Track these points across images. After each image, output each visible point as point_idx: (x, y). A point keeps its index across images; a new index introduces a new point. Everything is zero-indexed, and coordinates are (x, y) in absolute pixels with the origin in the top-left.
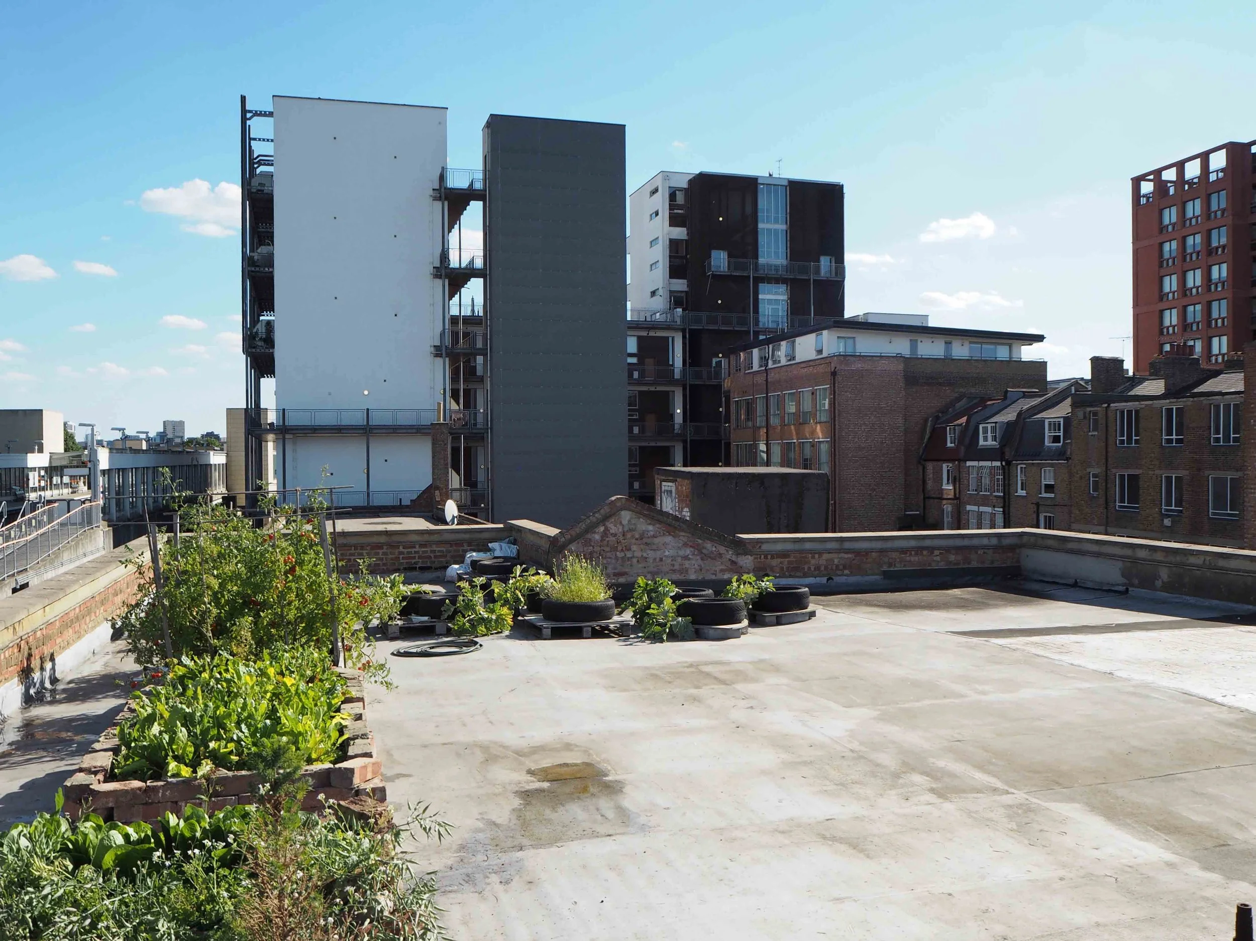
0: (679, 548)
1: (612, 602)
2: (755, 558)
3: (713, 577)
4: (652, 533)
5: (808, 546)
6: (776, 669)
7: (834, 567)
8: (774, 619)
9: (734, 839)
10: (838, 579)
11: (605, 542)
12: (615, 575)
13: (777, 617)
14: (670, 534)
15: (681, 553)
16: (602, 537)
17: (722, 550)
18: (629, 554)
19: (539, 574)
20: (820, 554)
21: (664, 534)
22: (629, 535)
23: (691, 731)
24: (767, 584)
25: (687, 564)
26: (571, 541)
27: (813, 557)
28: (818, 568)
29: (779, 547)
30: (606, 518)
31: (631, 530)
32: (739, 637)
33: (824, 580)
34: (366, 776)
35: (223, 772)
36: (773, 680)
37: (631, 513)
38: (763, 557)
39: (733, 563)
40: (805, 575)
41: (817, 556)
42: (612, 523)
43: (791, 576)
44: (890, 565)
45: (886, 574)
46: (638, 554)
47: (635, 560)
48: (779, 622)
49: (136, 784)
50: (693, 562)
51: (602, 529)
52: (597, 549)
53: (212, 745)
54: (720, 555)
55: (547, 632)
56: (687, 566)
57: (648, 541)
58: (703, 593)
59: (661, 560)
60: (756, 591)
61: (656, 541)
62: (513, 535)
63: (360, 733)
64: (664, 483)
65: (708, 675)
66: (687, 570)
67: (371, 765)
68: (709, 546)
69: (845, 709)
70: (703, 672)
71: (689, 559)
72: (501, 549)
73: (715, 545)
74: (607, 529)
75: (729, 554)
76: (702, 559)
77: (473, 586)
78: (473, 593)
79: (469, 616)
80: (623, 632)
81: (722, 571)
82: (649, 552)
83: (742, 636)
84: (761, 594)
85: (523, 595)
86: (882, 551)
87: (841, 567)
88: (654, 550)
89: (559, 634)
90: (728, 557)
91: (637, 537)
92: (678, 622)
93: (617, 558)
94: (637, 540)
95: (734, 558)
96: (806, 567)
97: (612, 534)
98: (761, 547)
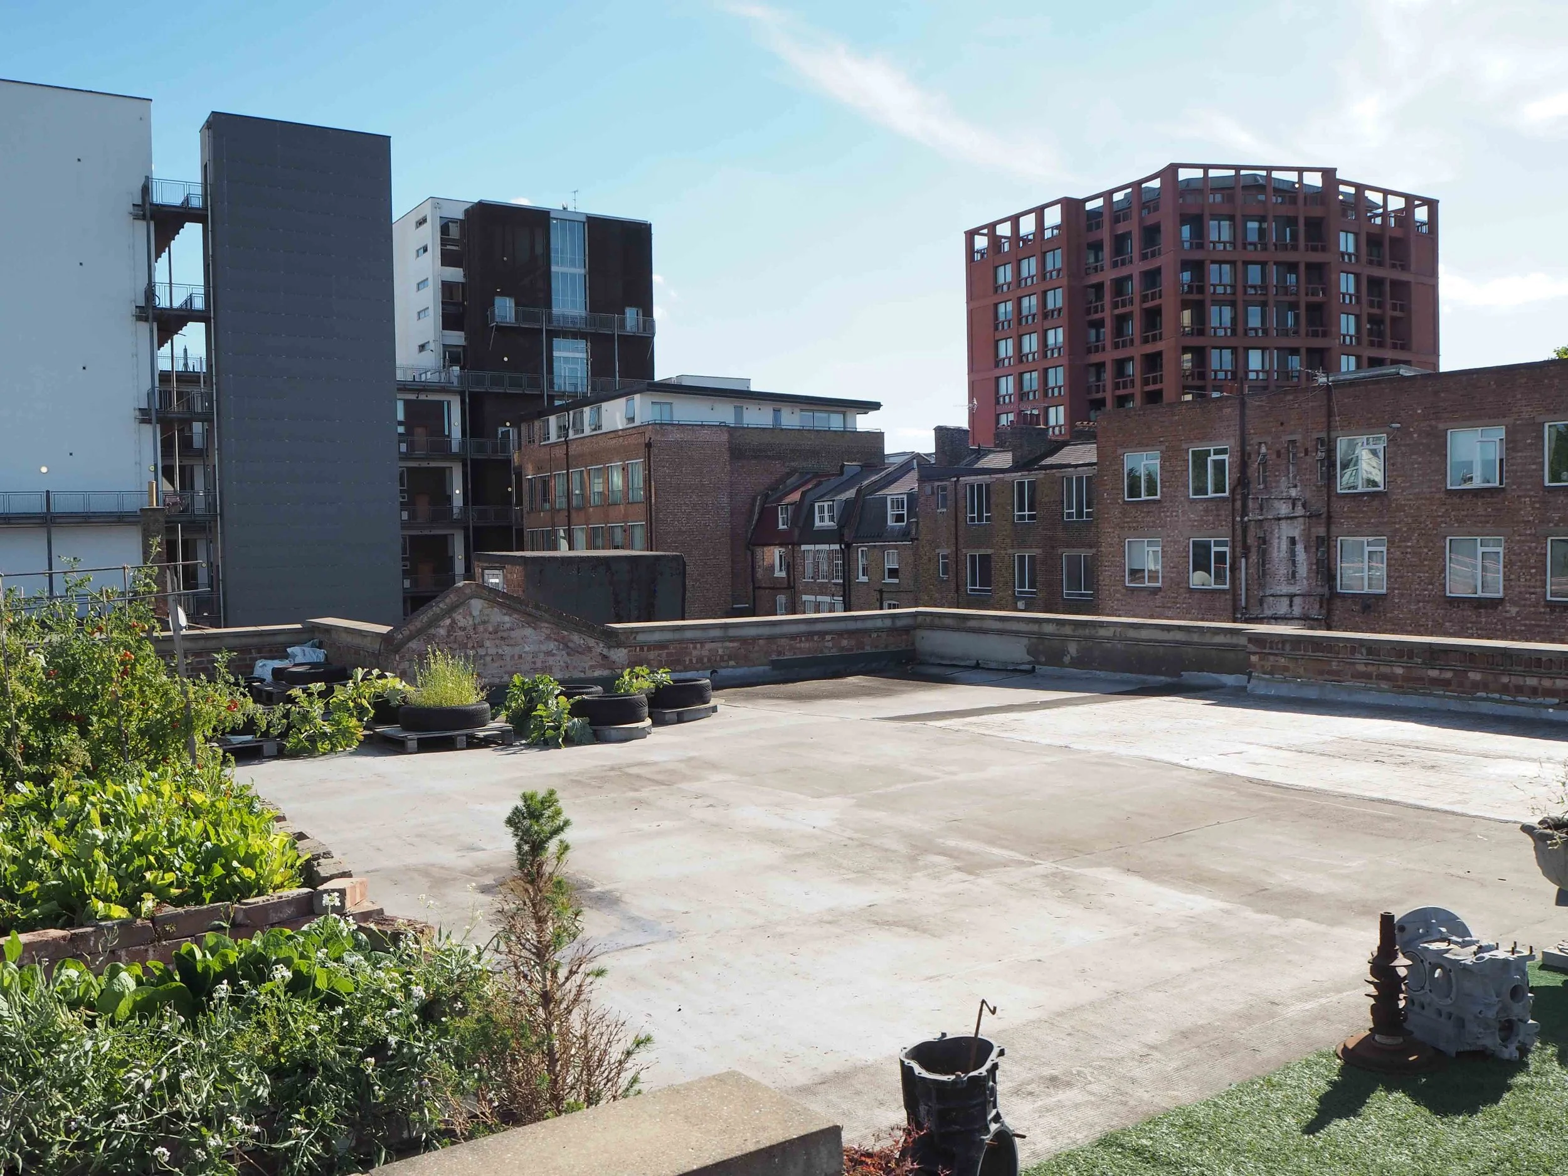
0: (541, 642)
1: (487, 705)
2: (629, 651)
4: (508, 626)
5: (689, 634)
6: (714, 766)
7: (718, 658)
8: (674, 716)
9: (782, 935)
10: (724, 672)
11: (452, 638)
13: (679, 714)
14: (530, 626)
15: (544, 648)
16: (449, 632)
17: (591, 642)
18: (482, 652)
19: (386, 677)
20: (702, 643)
22: (481, 629)
23: (660, 834)
24: (664, 676)
25: (551, 661)
26: (410, 638)
27: (695, 648)
28: (700, 659)
29: (657, 637)
30: (453, 608)
31: (484, 622)
32: (645, 737)
34: (355, 900)
35: (169, 909)
36: (717, 777)
37: (482, 601)
38: (638, 649)
39: (605, 657)
40: (687, 669)
41: (698, 646)
42: (459, 614)
44: (779, 653)
45: (775, 664)
46: (492, 651)
47: (489, 659)
48: (680, 720)
49: (54, 933)
50: (558, 658)
51: (448, 622)
52: (443, 646)
54: (590, 649)
55: (412, 744)
56: (551, 663)
57: (505, 634)
58: (593, 690)
59: (520, 657)
60: (652, 685)
61: (513, 634)
63: (321, 851)
64: (486, 572)
65: (638, 777)
67: (358, 885)
68: (577, 639)
69: (816, 800)
70: (630, 775)
71: (553, 655)
72: (303, 655)
73: (583, 636)
74: (454, 622)
75: (600, 648)
76: (568, 654)
77: (310, 695)
78: (311, 703)
79: (306, 731)
80: (501, 741)
81: (591, 667)
82: (505, 648)
83: (648, 736)
84: (657, 687)
85: (369, 704)
86: (771, 638)
87: (726, 658)
88: (512, 645)
89: (427, 746)
90: (599, 650)
91: (491, 629)
92: (574, 724)
93: (467, 657)
94: (490, 633)
95: (605, 651)
96: (687, 659)
97: (460, 628)
98: (635, 638)
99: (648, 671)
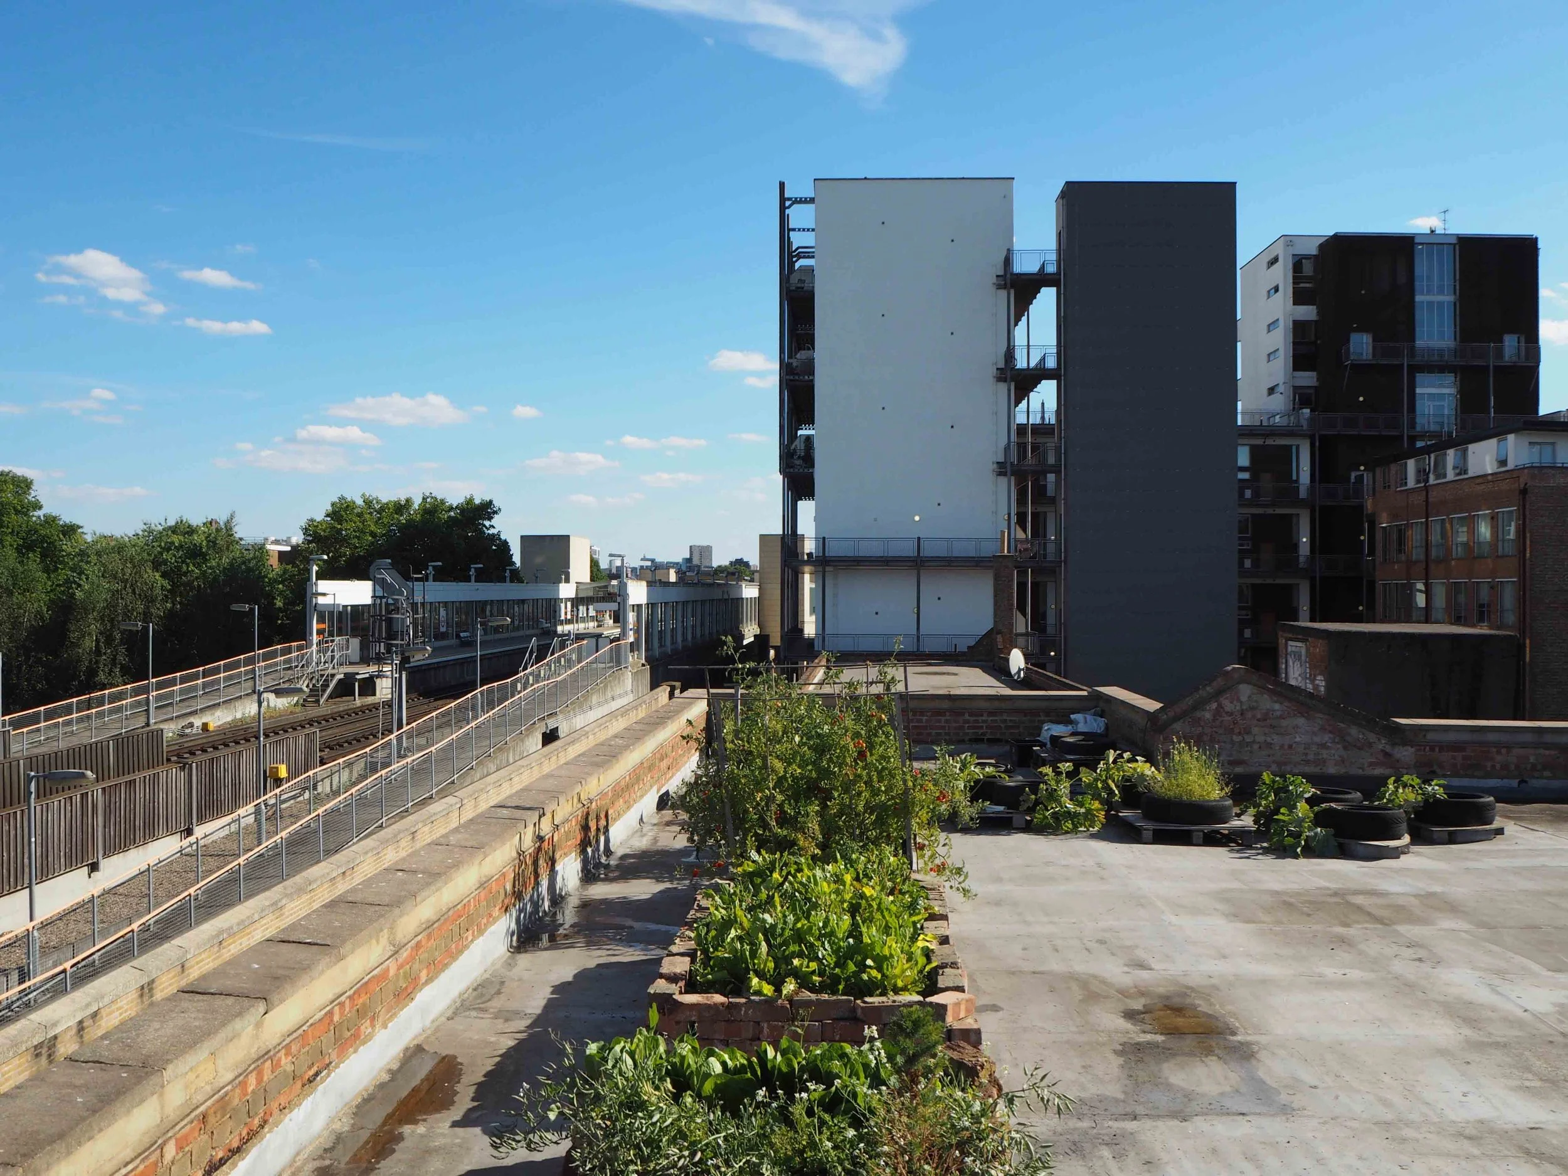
0: (1314, 734)
1: (1229, 802)
2: (1417, 750)
3: (1360, 772)
4: (1278, 713)
5: (1491, 737)
6: (1453, 908)
7: (1529, 766)
8: (1446, 836)
9: (1404, 1140)
10: (1536, 783)
11: (1218, 723)
12: (1231, 763)
13: (1450, 833)
14: (1302, 715)
15: (1317, 739)
16: (1214, 715)
17: (1372, 737)
18: (1248, 739)
19: (1137, 761)
20: (1509, 747)
21: (1295, 715)
22: (1249, 715)
23: (1343, 985)
24: (1436, 789)
25: (1324, 753)
26: (1176, 719)
27: (1499, 752)
28: (1505, 767)
29: (1452, 737)
30: (1220, 693)
31: (1252, 708)
32: (1399, 858)
33: (1514, 783)
34: (959, 1014)
35: (807, 995)
36: (1448, 923)
37: (1250, 687)
38: (1428, 748)
39: (1387, 755)
40: (1488, 776)
41: (1504, 751)
42: (1227, 698)
43: (1466, 776)
46: (1260, 739)
47: (1256, 746)
48: (1452, 839)
49: (718, 998)
50: (1333, 752)
51: (1214, 705)
52: (1208, 730)
53: (796, 962)
54: (1370, 745)
55: (1148, 835)
56: (1325, 755)
57: (1275, 723)
58: (1349, 796)
59: (1290, 747)
60: (1419, 798)
61: (1284, 723)
62: (1100, 705)
63: (949, 961)
64: (1290, 643)
65: (1359, 908)
66: (1324, 761)
67: (964, 1002)
68: (1354, 731)
69: (1550, 973)
70: (1353, 905)
71: (1328, 748)
72: (1086, 722)
73: (1363, 730)
74: (1220, 706)
75: (1382, 744)
76: (1345, 748)
77: (1059, 774)
78: (1057, 782)
79: (1052, 808)
80: (1239, 841)
81: (1371, 764)
82: (1275, 737)
83: (1402, 857)
84: (1426, 801)
85: (1117, 786)
87: (1539, 767)
88: (1282, 734)
89: (1162, 838)
90: (1380, 747)
91: (1259, 716)
92: (1316, 834)
93: (1233, 743)
94: (1258, 720)
95: (1388, 749)
96: (1489, 764)
97: (1227, 713)
98: (1425, 736)
99: (1418, 781)
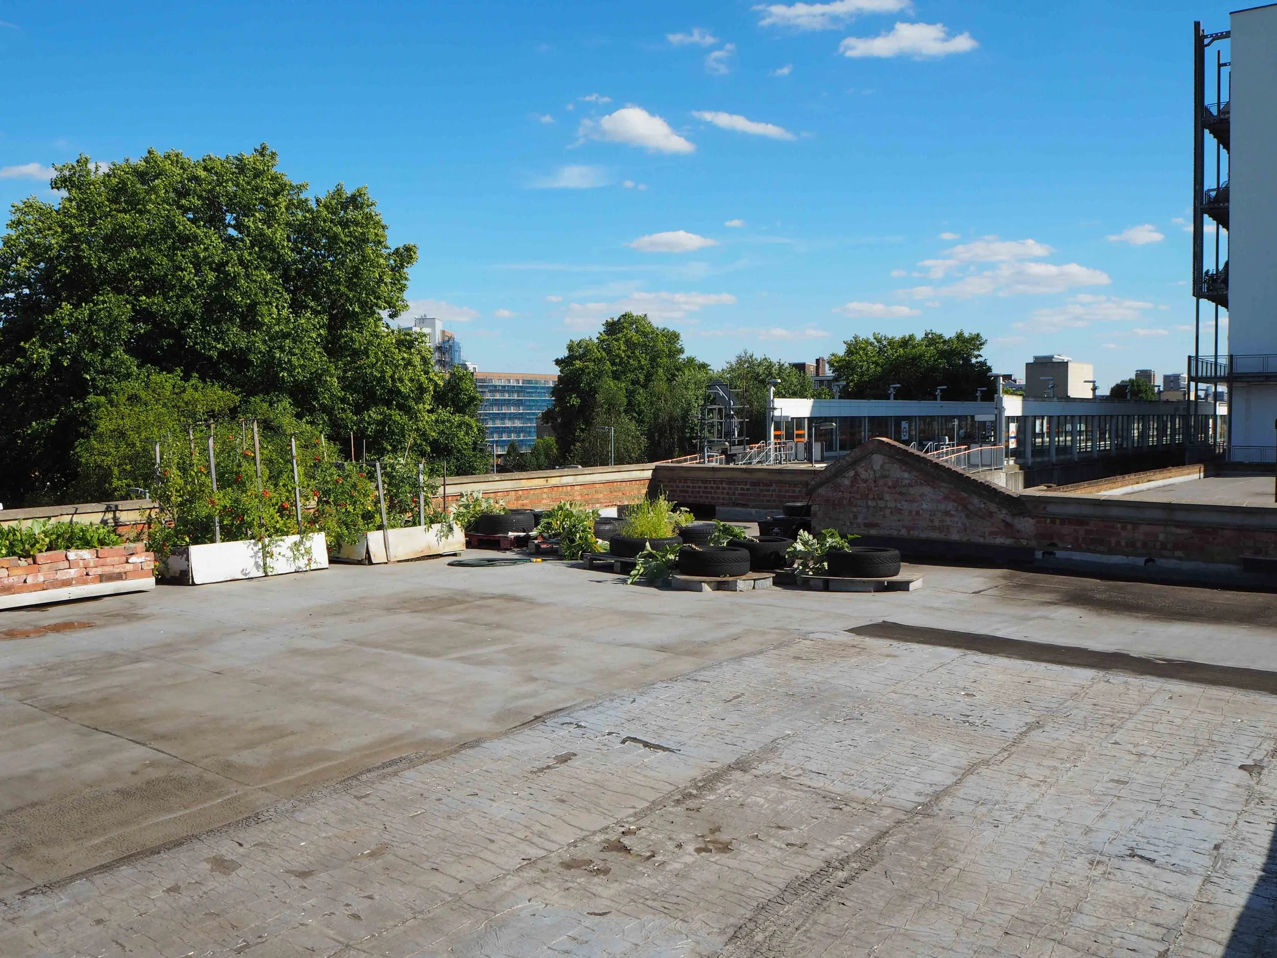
0: (938, 501)
2: (1038, 522)
3: (981, 540)
4: (907, 482)
7: (1158, 545)
10: (1162, 562)
11: (855, 488)
12: (866, 525)
14: (929, 485)
15: (942, 507)
16: (852, 482)
17: (993, 507)
18: (881, 504)
20: (1136, 525)
21: (921, 484)
22: (881, 482)
25: (948, 521)
27: (1124, 528)
28: (1132, 544)
29: (1074, 510)
30: (856, 462)
31: (884, 477)
33: (1141, 561)
37: (883, 457)
38: (1048, 521)
39: (1008, 525)
40: (1111, 552)
41: (1130, 527)
42: (861, 467)
43: (1088, 550)
44: (1258, 552)
45: (1249, 565)
46: (892, 504)
47: (888, 511)
50: (957, 519)
51: (852, 473)
52: (847, 495)
54: (991, 514)
57: (904, 490)
59: (918, 513)
61: (912, 491)
66: (948, 528)
71: (952, 516)
73: (985, 501)
74: (857, 474)
76: (967, 517)
81: (992, 533)
82: (904, 503)
86: (1242, 529)
87: (1170, 546)
88: (910, 501)
90: (1001, 517)
91: (890, 484)
93: (868, 507)
94: (889, 487)
95: (1009, 519)
96: (1113, 541)
97: (862, 480)
98: (1045, 508)
